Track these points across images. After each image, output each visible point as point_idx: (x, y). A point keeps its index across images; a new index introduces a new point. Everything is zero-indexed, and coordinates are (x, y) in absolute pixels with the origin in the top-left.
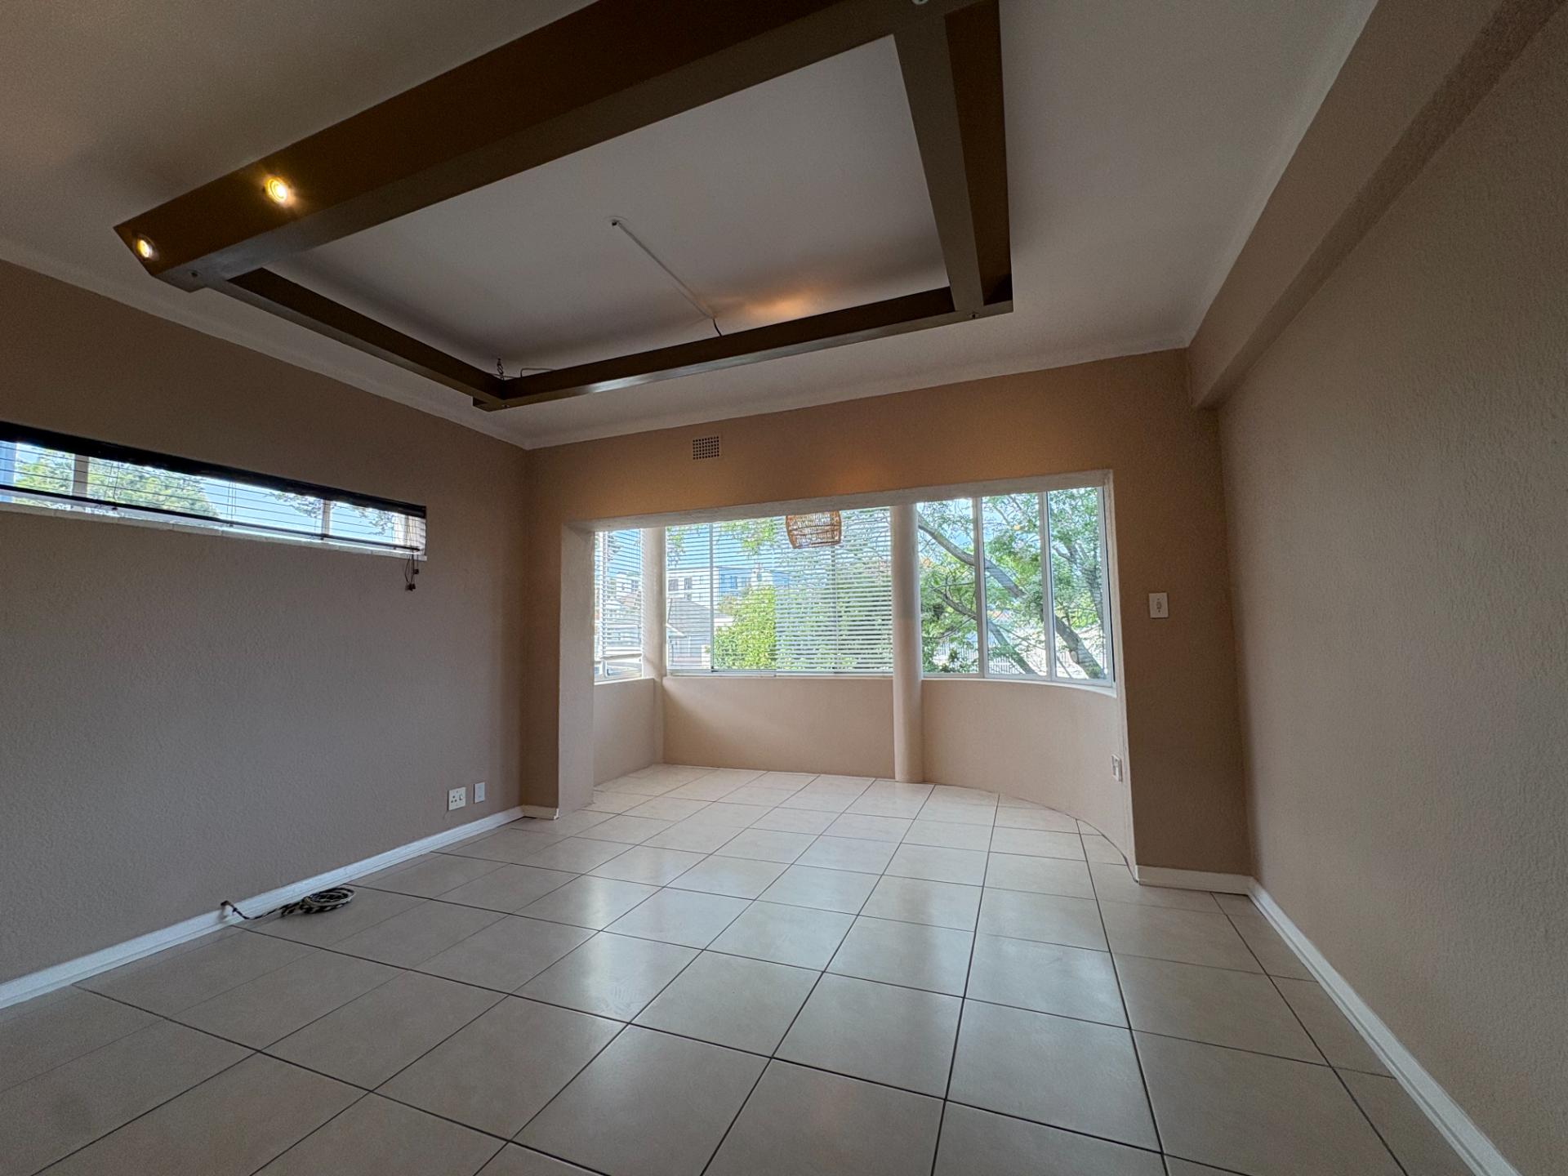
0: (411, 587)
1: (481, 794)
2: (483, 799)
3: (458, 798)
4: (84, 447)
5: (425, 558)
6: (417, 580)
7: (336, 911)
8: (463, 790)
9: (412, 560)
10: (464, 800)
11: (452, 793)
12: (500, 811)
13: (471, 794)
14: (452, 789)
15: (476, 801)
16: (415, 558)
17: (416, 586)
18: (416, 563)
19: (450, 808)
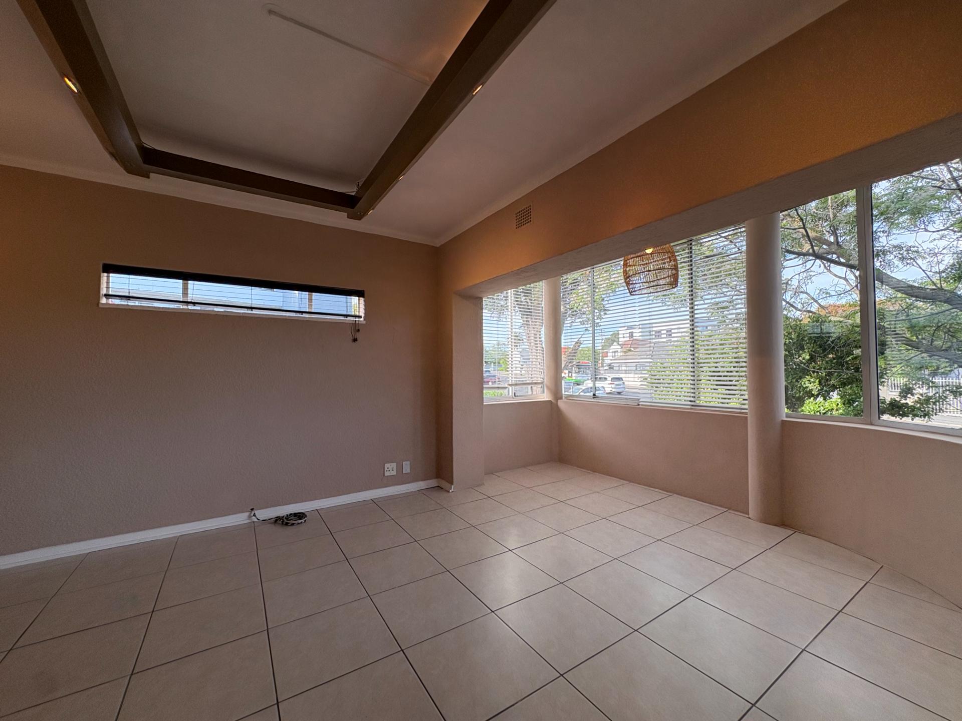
0: (355, 340)
1: (407, 468)
2: (409, 471)
3: (390, 469)
4: (185, 277)
5: (364, 322)
6: (358, 336)
7: (294, 527)
8: (394, 465)
9: (355, 324)
10: (395, 470)
11: (387, 466)
12: (422, 480)
13: (400, 468)
14: (386, 463)
15: (404, 472)
16: (357, 322)
17: (358, 339)
18: (357, 326)
19: (386, 475)
